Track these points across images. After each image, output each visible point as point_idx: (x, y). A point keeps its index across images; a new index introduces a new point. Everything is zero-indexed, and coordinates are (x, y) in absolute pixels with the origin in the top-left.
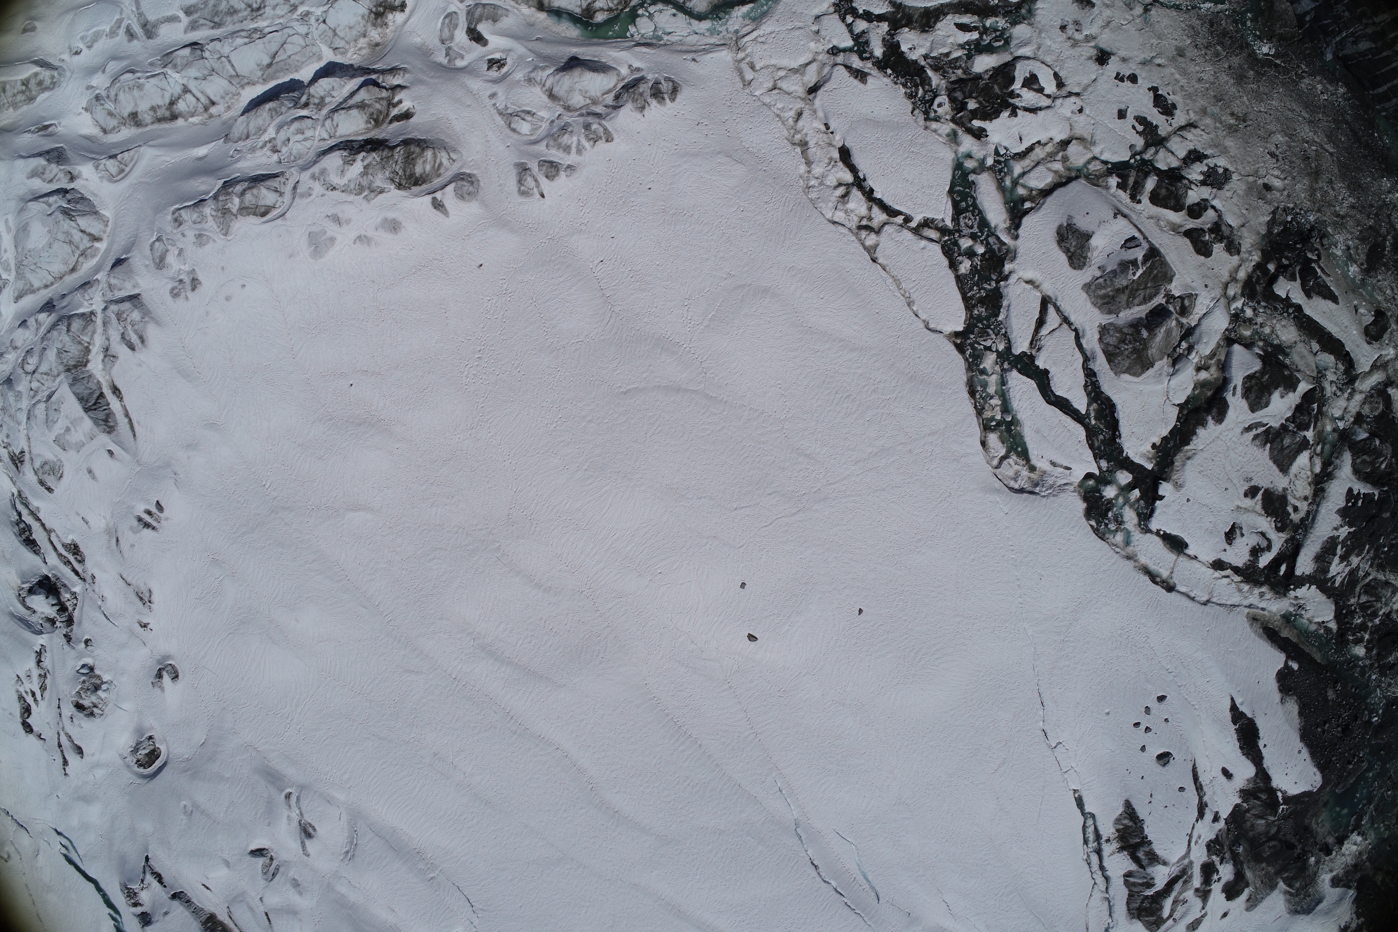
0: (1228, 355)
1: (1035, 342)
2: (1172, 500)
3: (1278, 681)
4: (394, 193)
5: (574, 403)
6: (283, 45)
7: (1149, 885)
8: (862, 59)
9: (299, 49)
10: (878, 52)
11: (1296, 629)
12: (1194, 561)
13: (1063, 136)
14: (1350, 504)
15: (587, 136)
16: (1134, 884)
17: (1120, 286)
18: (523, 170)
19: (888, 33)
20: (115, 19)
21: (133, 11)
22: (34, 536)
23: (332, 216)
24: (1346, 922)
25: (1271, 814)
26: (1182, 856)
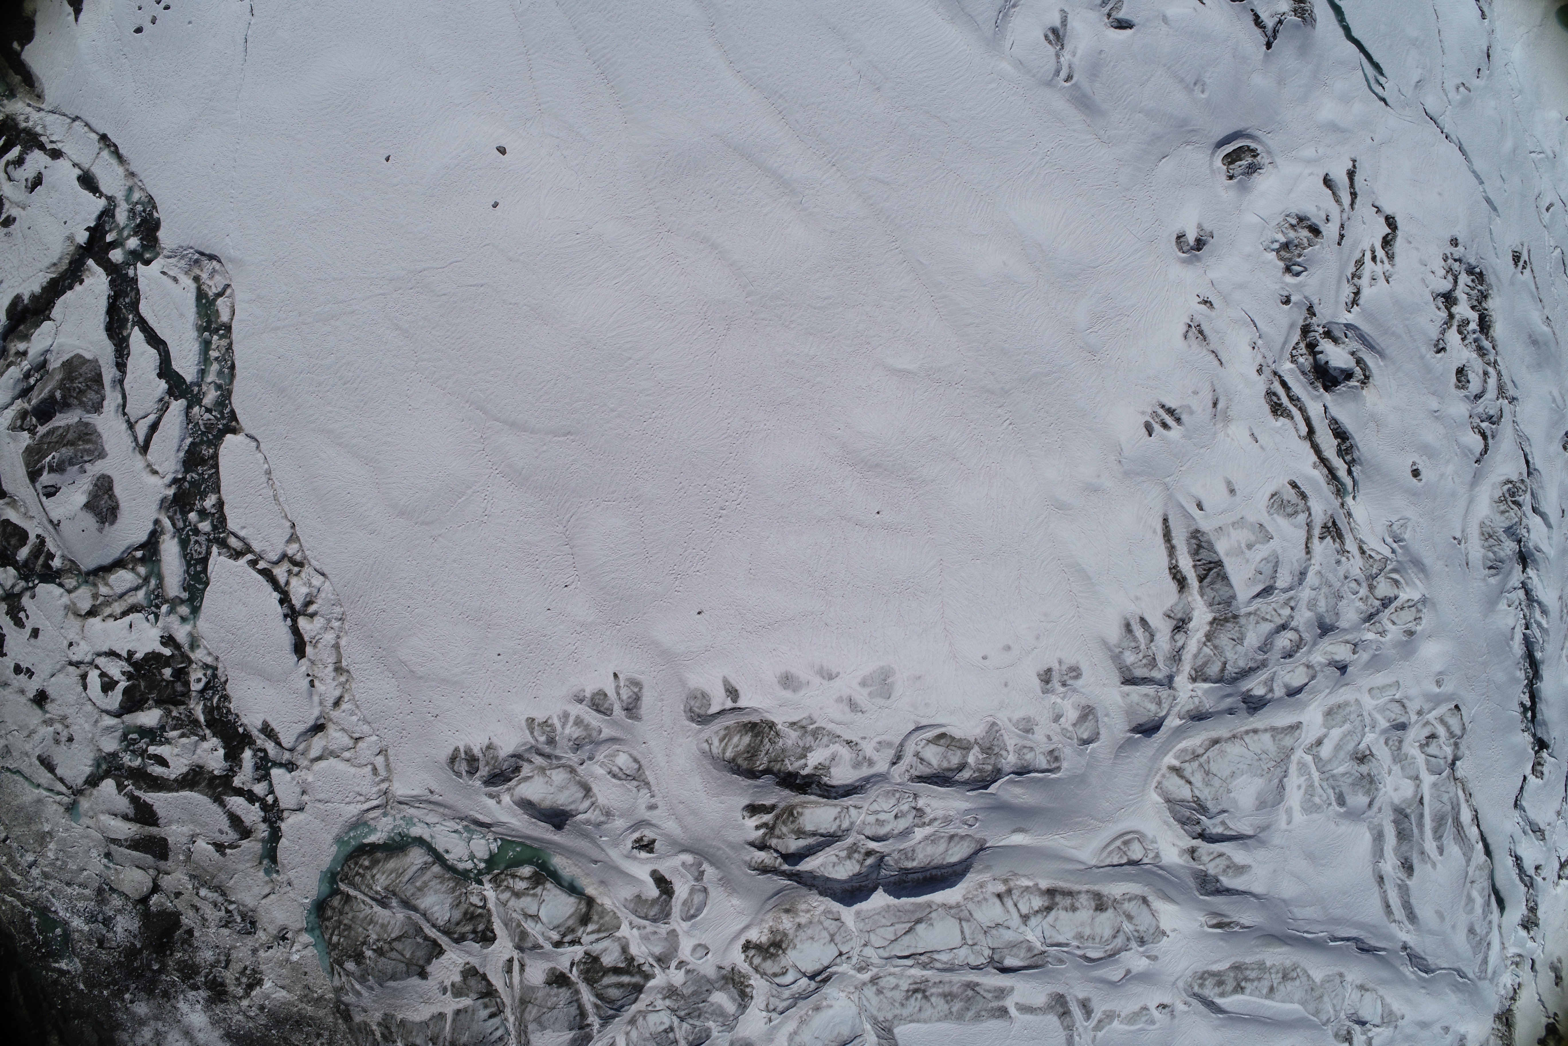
1: (164, 409)
2: (79, 226)
3: (34, 33)
4: (779, 719)
5: (626, 434)
6: (896, 940)
8: (265, 751)
9: (878, 931)
10: (247, 754)
11: (6, 83)
12: (77, 162)
13: (92, 620)
15: (554, 731)
18: (632, 709)
19: (235, 774)
20: (1104, 1031)
21: (1079, 1035)
22: (1335, 442)
23: (857, 711)
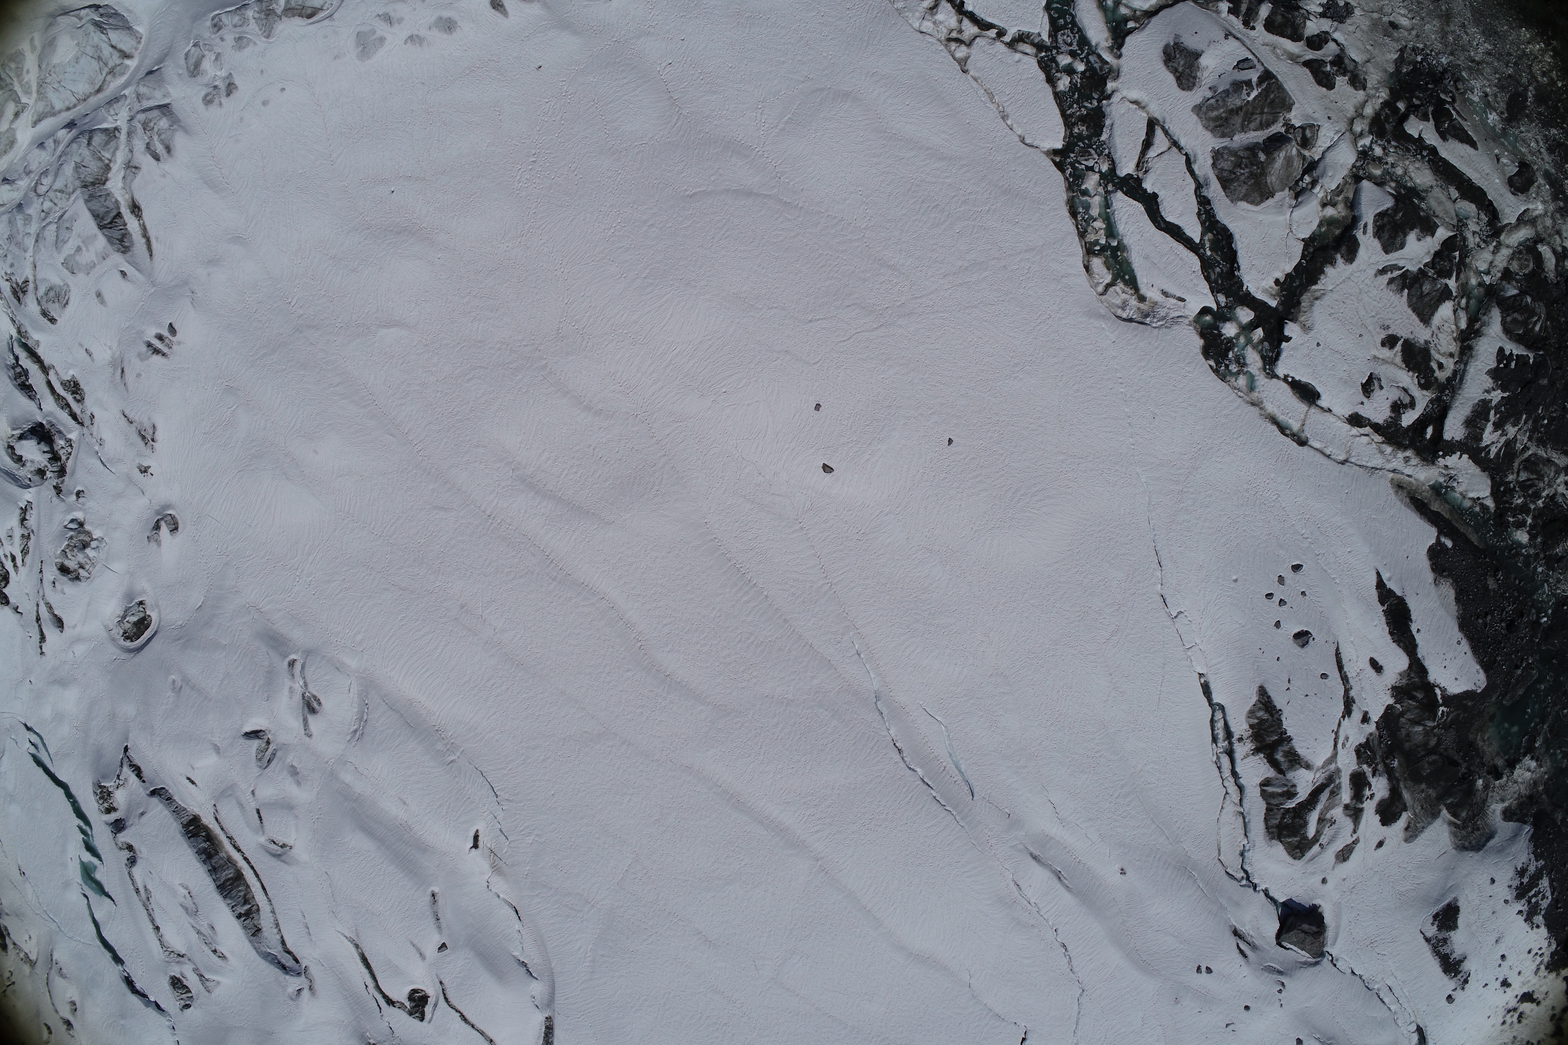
0: (1357, 192)
3: (1430, 559)
5: (635, 207)
7: (1290, 794)
11: (1448, 503)
12: (1327, 414)
14: (1502, 366)
16: (1273, 795)
17: (1234, 106)
22: (31, 380)
23: (383, 15)
24: (1523, 863)
25: (1429, 719)
26: (1327, 760)
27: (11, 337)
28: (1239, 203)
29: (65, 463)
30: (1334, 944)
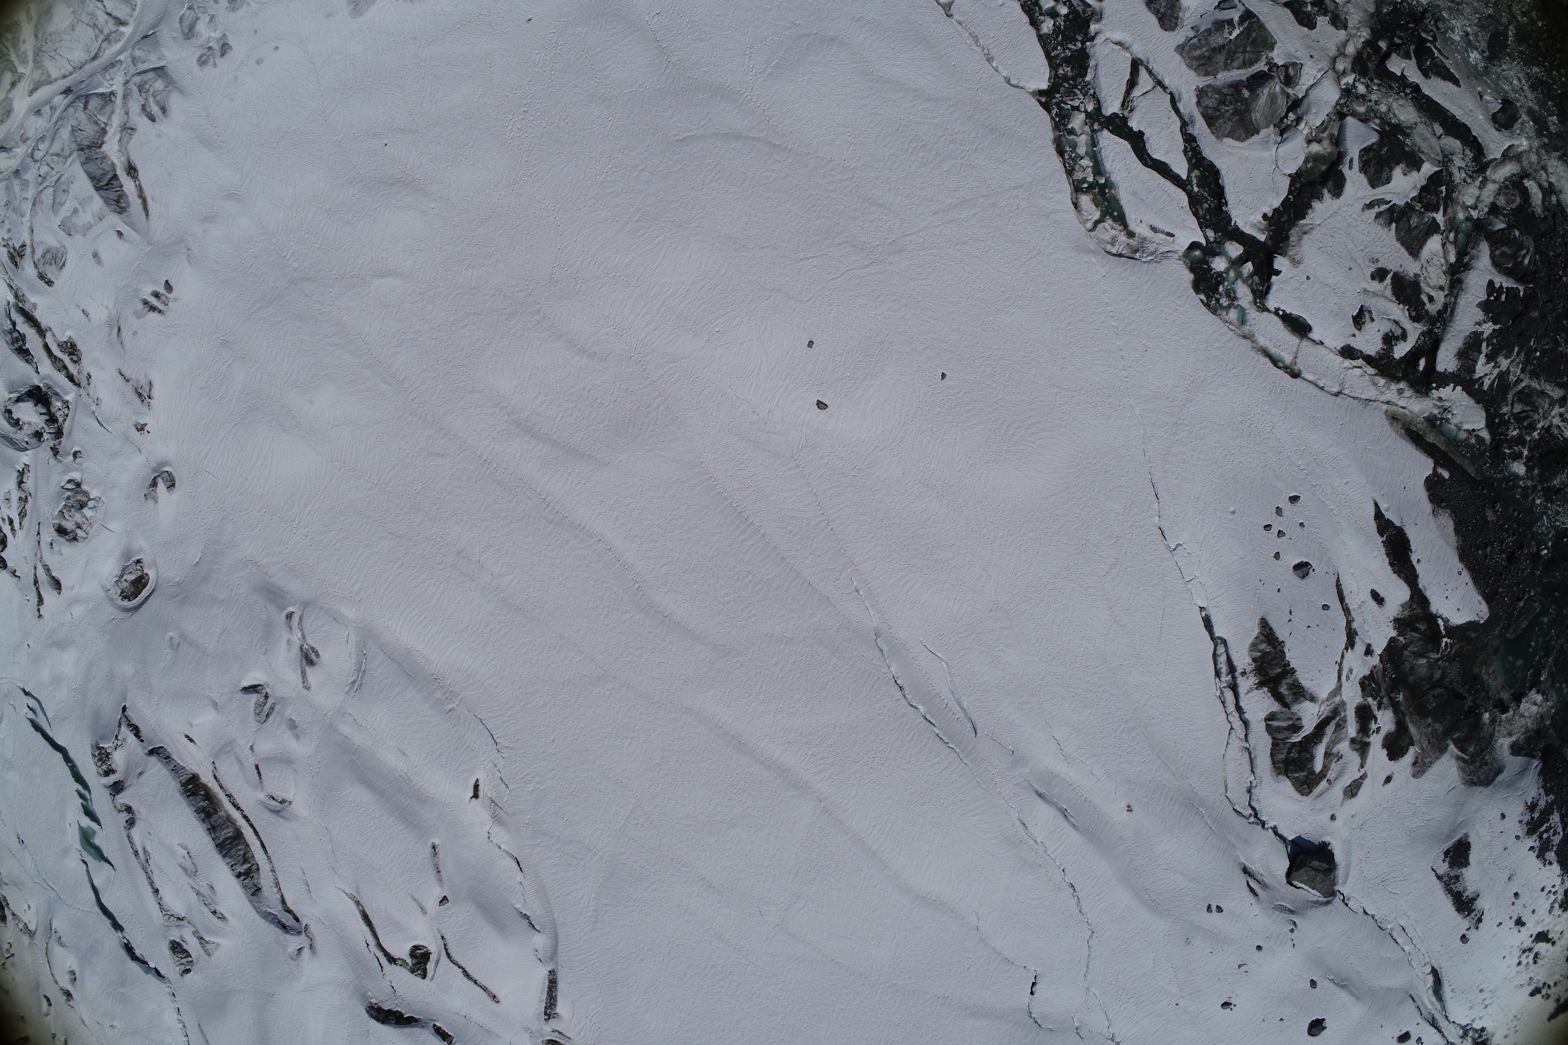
0: (1341, 129)
1: (1126, 103)
2: (1290, 276)
3: (1428, 490)
5: (627, 152)
7: (1296, 728)
11: (1443, 435)
12: (1320, 347)
14: (1492, 298)
16: (1279, 730)
17: (1216, 45)
22: (28, 344)
24: (1533, 798)
25: (1432, 651)
26: (1332, 692)
27: (9, 303)
28: (1225, 140)
29: (62, 425)
30: (1344, 883)
